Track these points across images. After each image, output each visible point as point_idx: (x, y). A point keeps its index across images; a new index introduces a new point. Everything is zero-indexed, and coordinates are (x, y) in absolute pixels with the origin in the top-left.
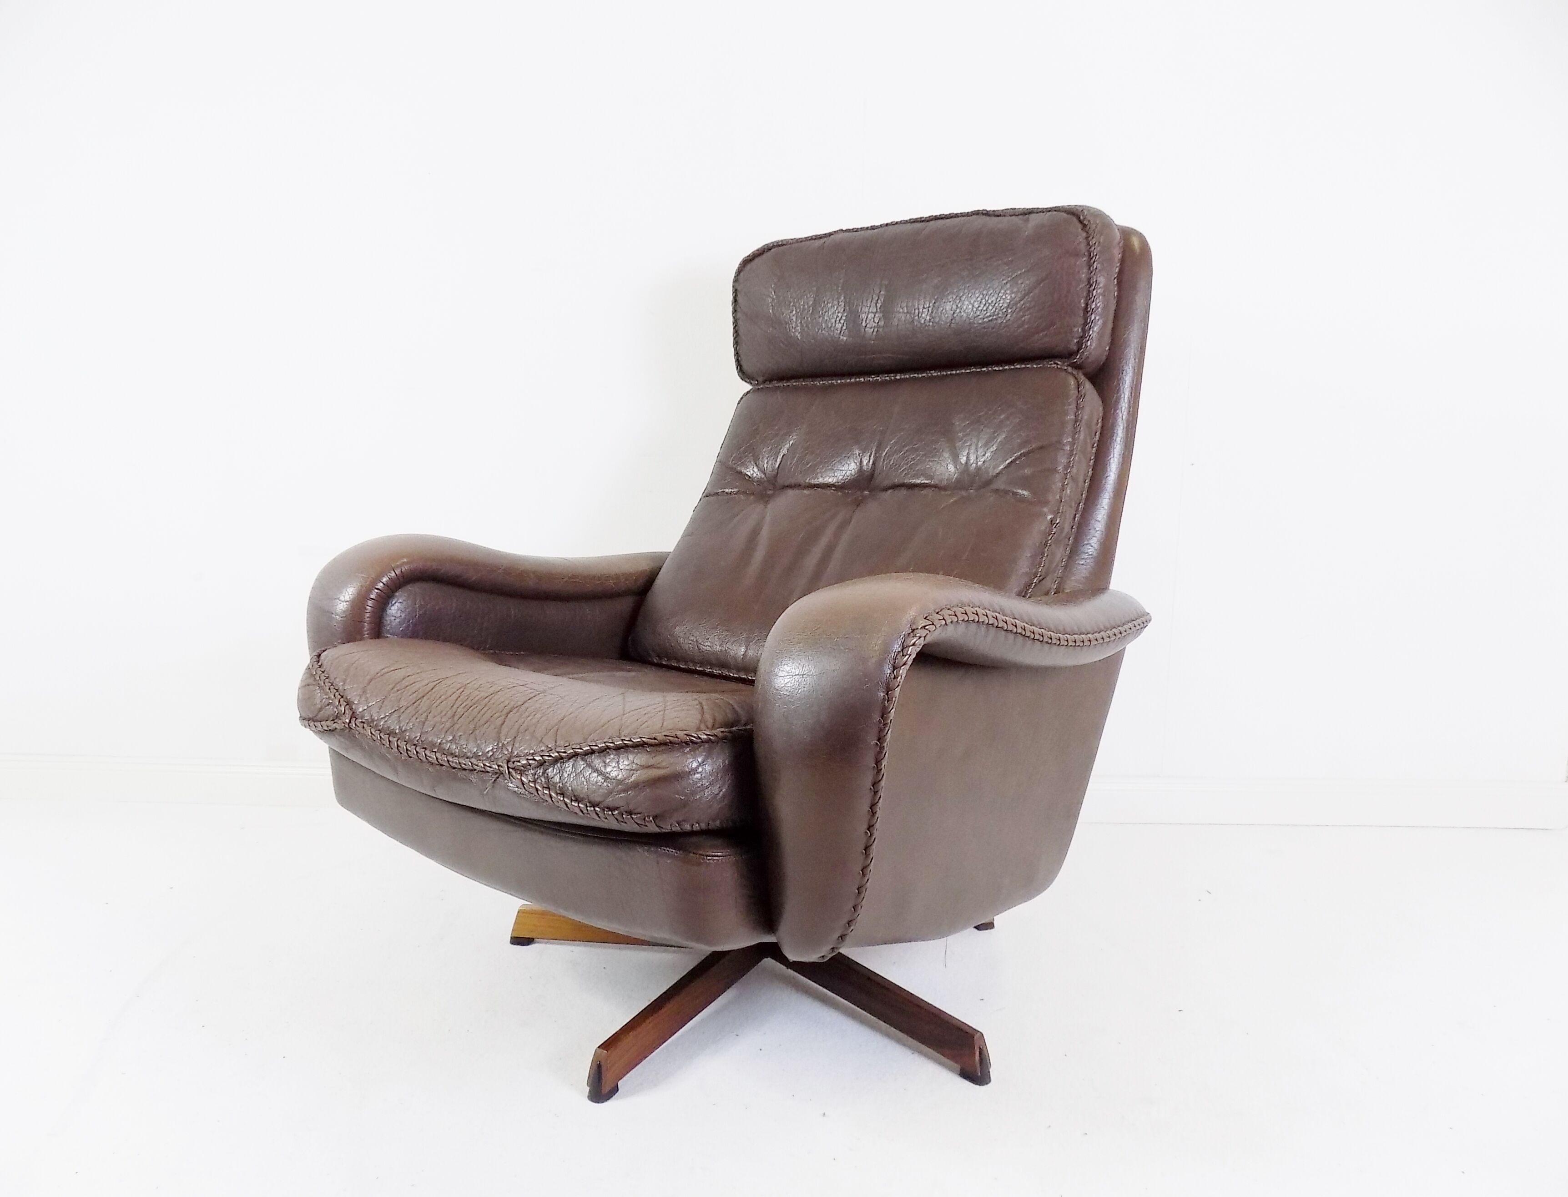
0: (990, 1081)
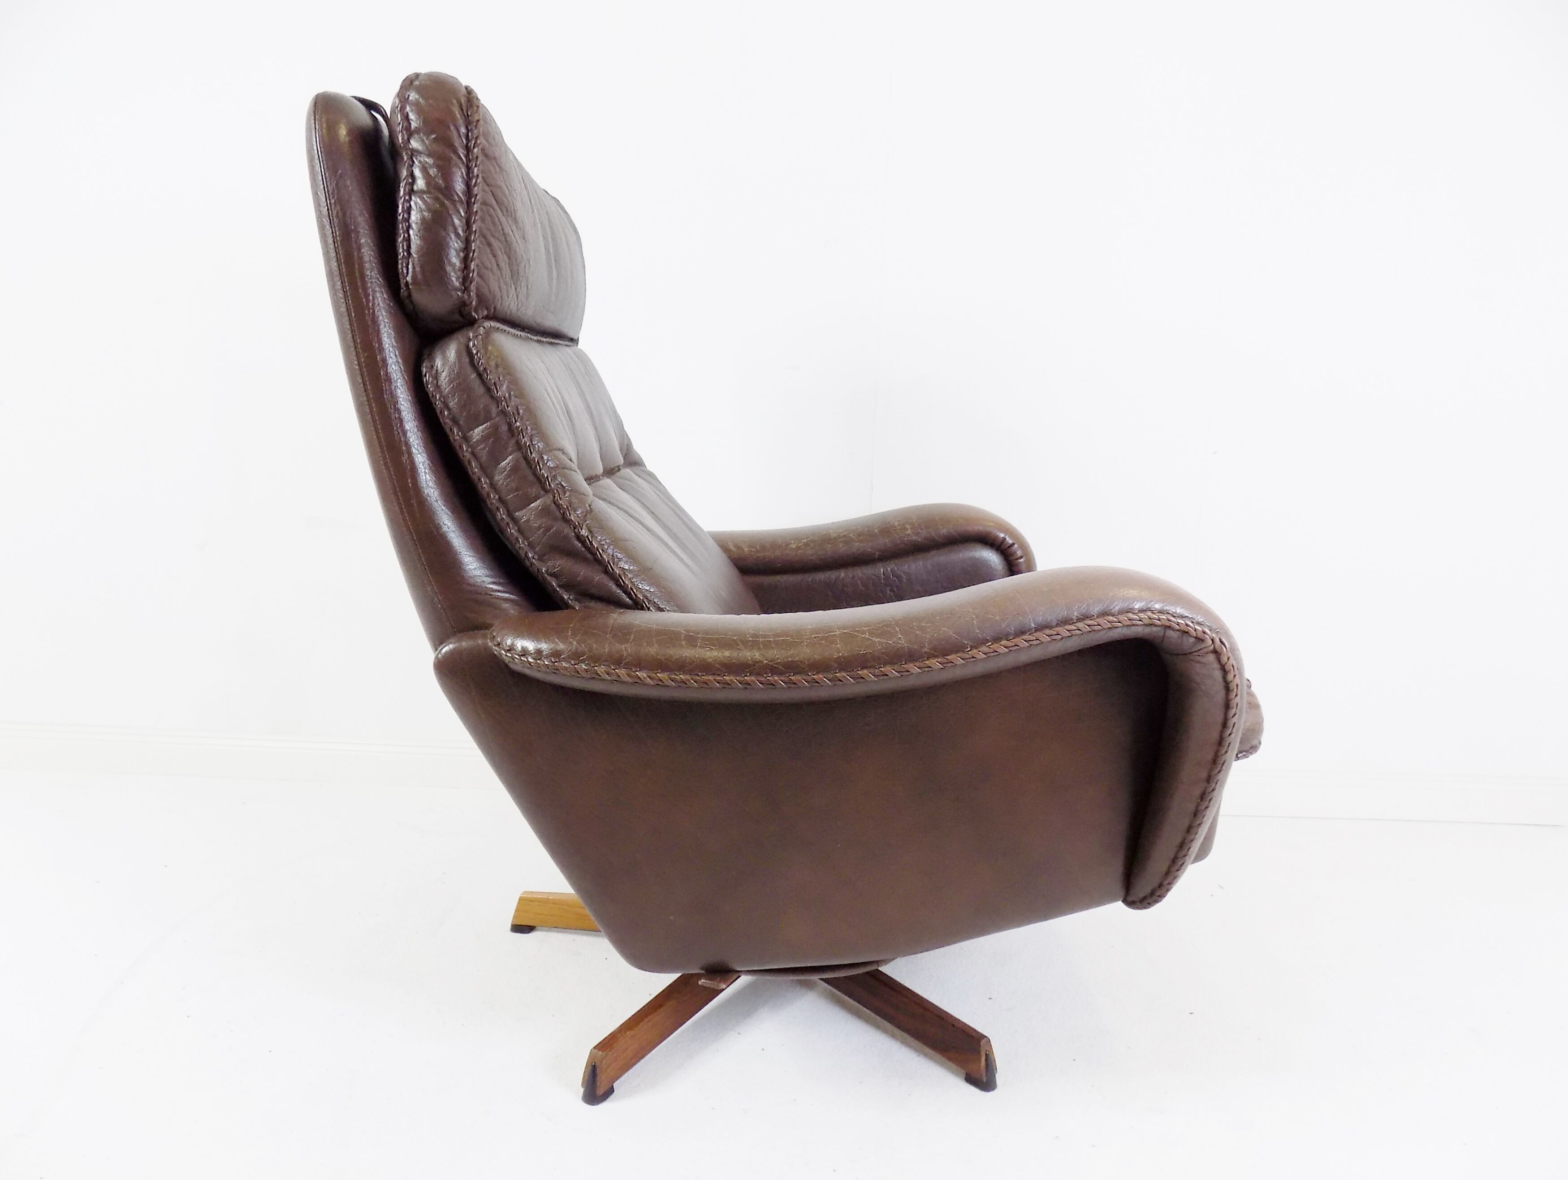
0: (996, 1087)
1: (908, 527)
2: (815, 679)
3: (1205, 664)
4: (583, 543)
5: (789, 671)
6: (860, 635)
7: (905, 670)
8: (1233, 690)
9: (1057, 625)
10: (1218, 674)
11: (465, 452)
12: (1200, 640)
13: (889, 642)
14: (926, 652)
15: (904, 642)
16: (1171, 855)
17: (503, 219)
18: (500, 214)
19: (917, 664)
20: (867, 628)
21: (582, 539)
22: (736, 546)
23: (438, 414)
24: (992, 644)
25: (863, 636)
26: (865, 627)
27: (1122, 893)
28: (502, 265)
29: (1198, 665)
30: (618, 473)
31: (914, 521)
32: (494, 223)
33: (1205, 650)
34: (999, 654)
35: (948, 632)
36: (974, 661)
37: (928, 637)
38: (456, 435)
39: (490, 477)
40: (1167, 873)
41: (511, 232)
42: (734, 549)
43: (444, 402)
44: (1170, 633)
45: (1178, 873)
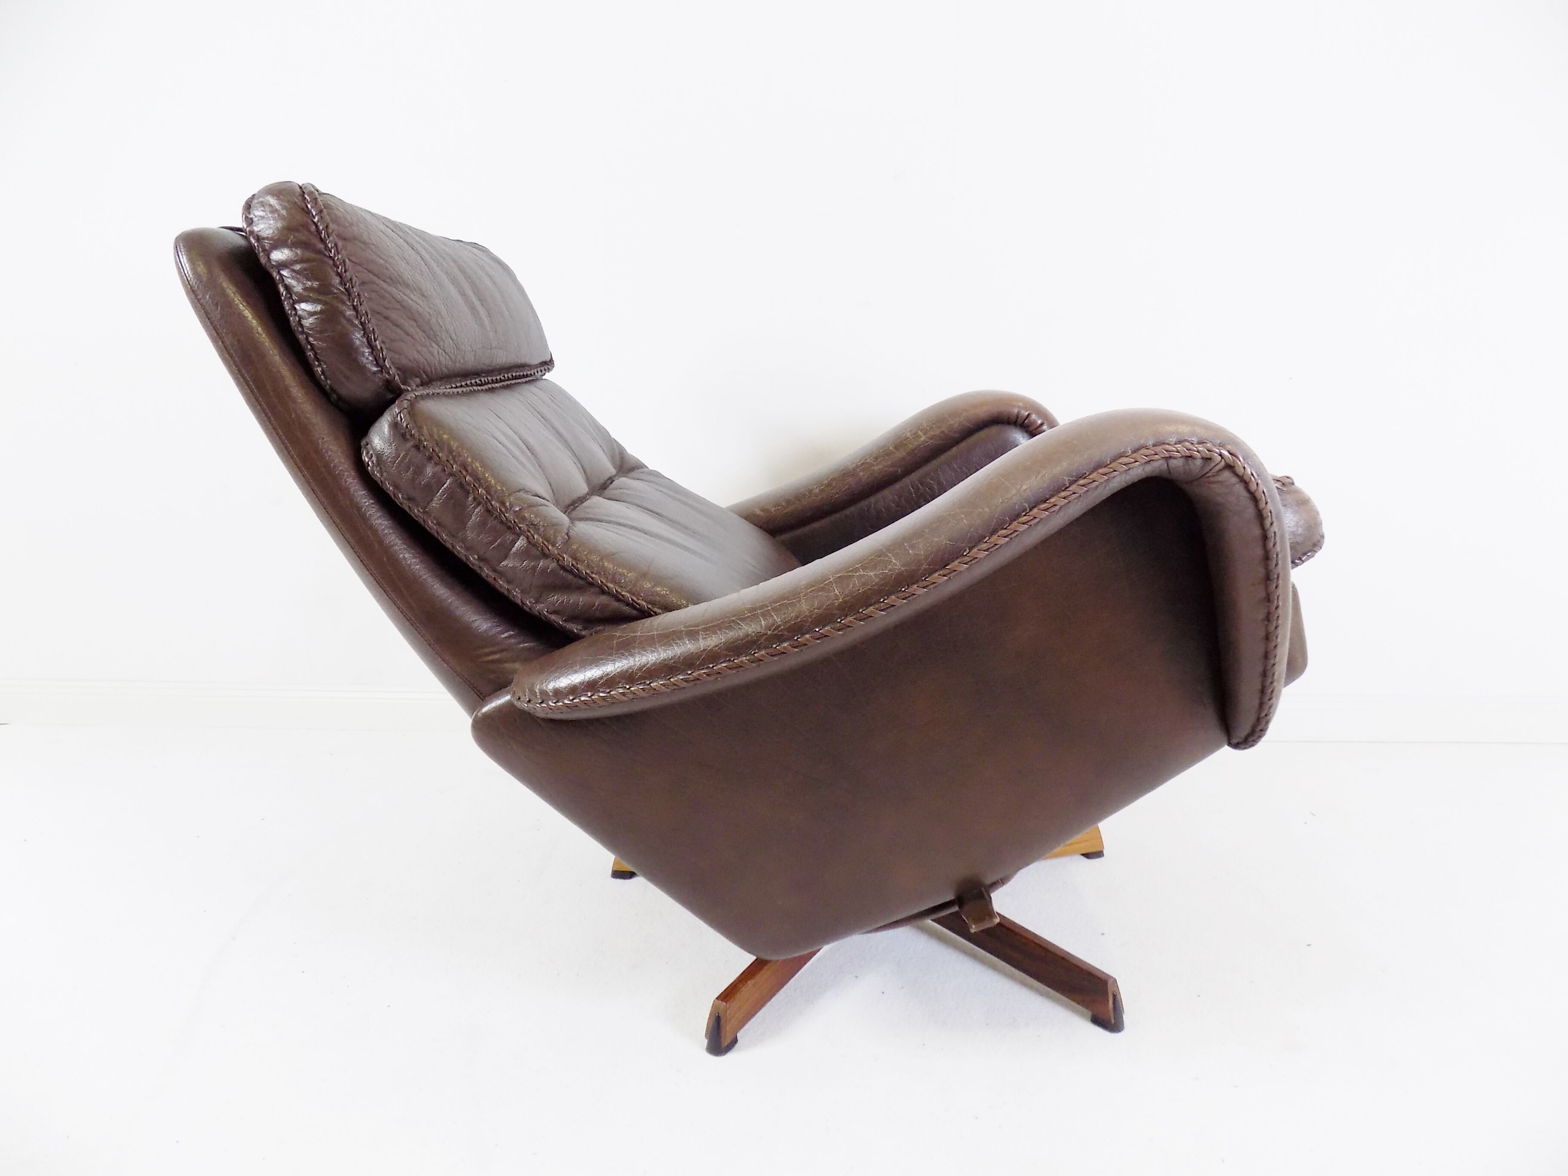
0: (1124, 1028)
1: (920, 433)
2: (823, 634)
3: (1221, 482)
4: (571, 572)
5: (795, 634)
6: (854, 574)
7: (910, 594)
8: (1261, 499)
9: (1052, 496)
10: (1239, 488)
11: (431, 525)
12: (1207, 460)
13: (885, 571)
14: (925, 570)
15: (900, 567)
16: (1259, 687)
17: (390, 289)
18: (385, 285)
19: (921, 584)
20: (861, 565)
21: (568, 569)
22: (763, 510)
23: (393, 498)
24: (989, 538)
25: (858, 574)
26: (858, 564)
27: (1225, 739)
28: (412, 330)
29: (1213, 486)
30: (611, 485)
31: (925, 426)
32: (383, 297)
33: (1217, 468)
34: (1001, 546)
35: (941, 540)
36: (977, 562)
37: (923, 553)
38: (416, 512)
39: (464, 540)
40: (1261, 705)
41: (405, 297)
42: (762, 513)
43: (394, 485)
44: (1173, 463)
45: (1271, 702)
